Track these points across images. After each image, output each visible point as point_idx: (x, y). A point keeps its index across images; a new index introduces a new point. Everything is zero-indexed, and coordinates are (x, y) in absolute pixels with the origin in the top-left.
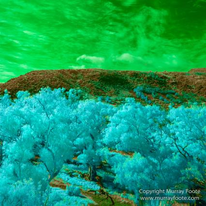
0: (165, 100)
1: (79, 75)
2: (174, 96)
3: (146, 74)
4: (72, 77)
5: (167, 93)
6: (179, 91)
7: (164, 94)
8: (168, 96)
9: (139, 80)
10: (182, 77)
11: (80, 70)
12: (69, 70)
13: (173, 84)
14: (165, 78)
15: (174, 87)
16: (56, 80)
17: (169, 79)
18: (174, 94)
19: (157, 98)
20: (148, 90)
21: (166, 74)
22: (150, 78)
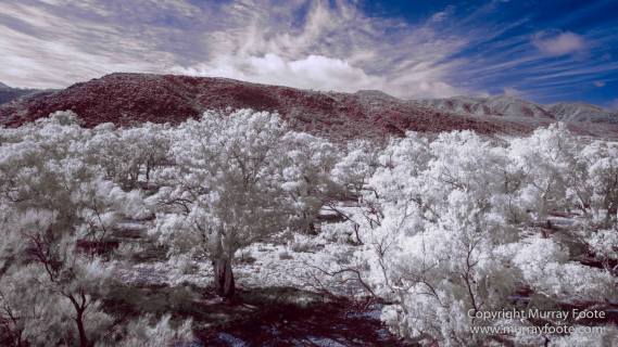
0: (331, 131)
1: (200, 86)
2: (342, 127)
3: (304, 93)
4: (188, 90)
5: (334, 123)
6: (349, 121)
7: (329, 124)
8: (333, 126)
9: (294, 102)
10: (353, 102)
11: (201, 79)
12: (181, 77)
13: (341, 109)
14: (332, 100)
15: (342, 115)
16: (161, 92)
17: (337, 103)
18: (342, 124)
19: (319, 128)
20: (306, 116)
21: (333, 95)
22: (311, 100)
